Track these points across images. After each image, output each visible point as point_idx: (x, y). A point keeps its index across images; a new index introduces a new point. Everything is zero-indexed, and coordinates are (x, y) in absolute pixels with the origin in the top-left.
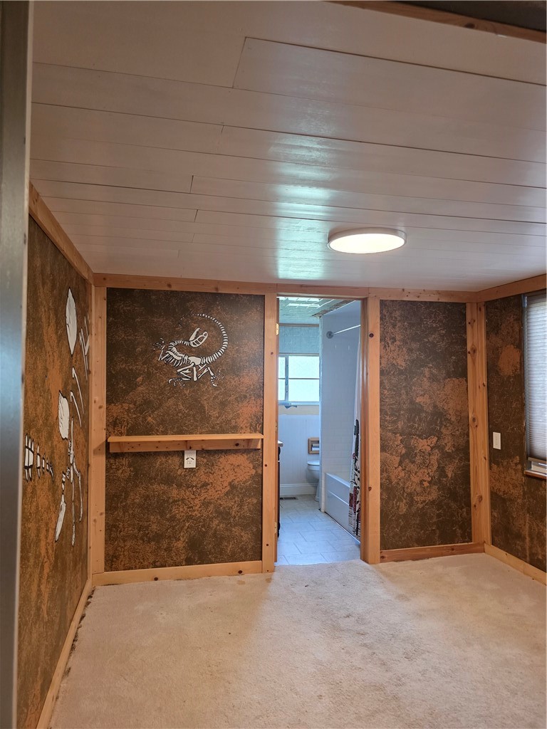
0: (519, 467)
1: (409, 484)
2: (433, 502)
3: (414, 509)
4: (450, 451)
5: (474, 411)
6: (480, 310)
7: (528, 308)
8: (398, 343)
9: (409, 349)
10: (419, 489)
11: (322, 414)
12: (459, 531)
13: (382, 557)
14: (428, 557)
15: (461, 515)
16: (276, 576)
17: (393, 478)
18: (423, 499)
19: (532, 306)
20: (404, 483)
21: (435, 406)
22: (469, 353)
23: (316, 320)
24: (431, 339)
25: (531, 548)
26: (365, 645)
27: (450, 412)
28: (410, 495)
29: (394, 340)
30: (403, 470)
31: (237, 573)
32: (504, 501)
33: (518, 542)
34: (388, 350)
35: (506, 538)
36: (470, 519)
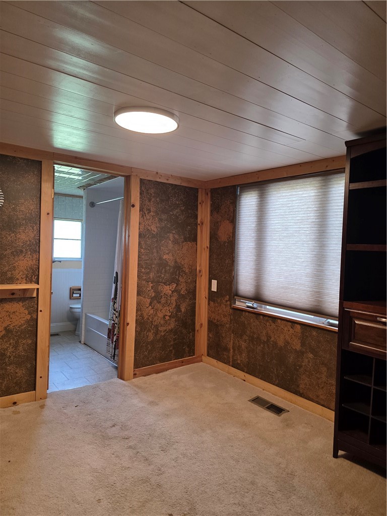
0: (229, 303)
1: (156, 318)
2: (171, 330)
3: (158, 337)
4: (184, 293)
5: (200, 266)
6: (207, 194)
7: (240, 195)
8: (152, 213)
9: (159, 219)
10: (162, 322)
11: (85, 267)
12: (187, 349)
13: (135, 374)
14: (167, 370)
15: (189, 337)
16: (48, 402)
17: (145, 314)
18: (164, 328)
19: (243, 194)
20: (153, 318)
21: (176, 262)
22: (199, 224)
23: (81, 192)
24: (175, 213)
25: (233, 356)
26: (130, 447)
27: (186, 266)
28: (156, 327)
29: (149, 211)
30: (152, 308)
31: (11, 404)
32: (217, 326)
33: (225, 353)
34: (145, 219)
35: (217, 351)
36: (194, 340)
